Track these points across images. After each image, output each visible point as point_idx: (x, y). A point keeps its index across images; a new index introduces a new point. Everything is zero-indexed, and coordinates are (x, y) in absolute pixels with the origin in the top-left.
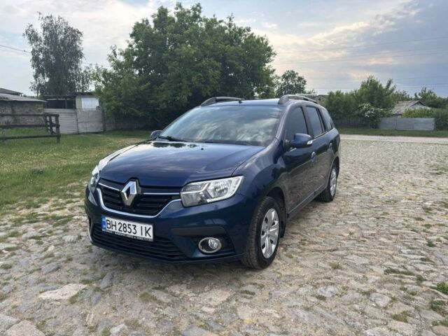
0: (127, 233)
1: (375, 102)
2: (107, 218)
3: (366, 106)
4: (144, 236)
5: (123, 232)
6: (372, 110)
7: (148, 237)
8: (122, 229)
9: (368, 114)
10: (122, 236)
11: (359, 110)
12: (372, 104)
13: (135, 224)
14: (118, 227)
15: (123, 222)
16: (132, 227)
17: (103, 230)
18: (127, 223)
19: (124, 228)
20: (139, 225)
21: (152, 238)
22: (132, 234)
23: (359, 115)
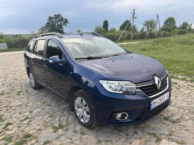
0: (162, 102)
2: (153, 101)
4: (167, 98)
10: (160, 105)
13: (164, 95)
14: (158, 102)
15: (160, 98)
16: (163, 98)
17: (151, 109)
22: (164, 101)
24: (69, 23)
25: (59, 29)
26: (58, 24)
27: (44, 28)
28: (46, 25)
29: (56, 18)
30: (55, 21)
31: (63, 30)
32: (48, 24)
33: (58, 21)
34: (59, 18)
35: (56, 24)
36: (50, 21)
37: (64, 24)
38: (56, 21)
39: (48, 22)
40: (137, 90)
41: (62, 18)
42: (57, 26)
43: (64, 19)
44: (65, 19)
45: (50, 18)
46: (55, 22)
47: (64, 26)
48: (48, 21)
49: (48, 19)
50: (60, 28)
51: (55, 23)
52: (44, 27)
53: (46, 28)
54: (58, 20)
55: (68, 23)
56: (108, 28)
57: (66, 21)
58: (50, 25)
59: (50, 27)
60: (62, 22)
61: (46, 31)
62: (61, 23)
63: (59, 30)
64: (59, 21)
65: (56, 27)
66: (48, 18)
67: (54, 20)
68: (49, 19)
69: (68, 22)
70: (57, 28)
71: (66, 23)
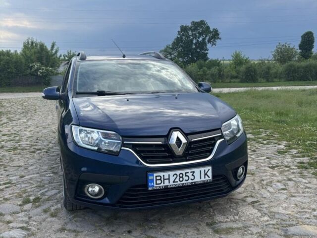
0: (184, 182)
1: (44, 61)
2: (155, 175)
3: (37, 65)
4: (203, 179)
5: (179, 183)
6: (43, 69)
7: (207, 178)
8: (177, 180)
9: (41, 73)
10: (178, 187)
11: (31, 69)
12: (42, 64)
13: (193, 170)
14: (172, 179)
15: (178, 172)
16: (190, 175)
17: (150, 189)
18: (184, 172)
19: (180, 177)
20: (197, 171)
21: (211, 178)
22: (190, 181)
23: (32, 74)
24: (220, 39)
25: (198, 50)
26: (198, 41)
27: (169, 48)
28: (174, 42)
29: (196, 29)
30: (192, 35)
31: (207, 53)
32: (178, 41)
33: (198, 35)
34: (201, 29)
35: (194, 41)
36: (183, 35)
37: (209, 41)
38: (195, 34)
39: (179, 36)
40: (123, 148)
41: (208, 28)
42: (195, 44)
43: (211, 29)
44: (214, 29)
45: (184, 29)
46: (192, 37)
47: (209, 46)
48: (179, 34)
49: (179, 32)
50: (201, 50)
51: (193, 39)
52: (171, 46)
53: (173, 49)
54: (199, 33)
55: (218, 38)
56: (313, 50)
57: (215, 35)
58: (182, 42)
59: (182, 46)
60: (206, 36)
61: (173, 54)
62: (204, 39)
63: (199, 52)
64: (201, 34)
65: (194, 47)
66: (180, 30)
67: (190, 33)
68: (181, 32)
69: (220, 36)
70: (194, 49)
71: (215, 38)
